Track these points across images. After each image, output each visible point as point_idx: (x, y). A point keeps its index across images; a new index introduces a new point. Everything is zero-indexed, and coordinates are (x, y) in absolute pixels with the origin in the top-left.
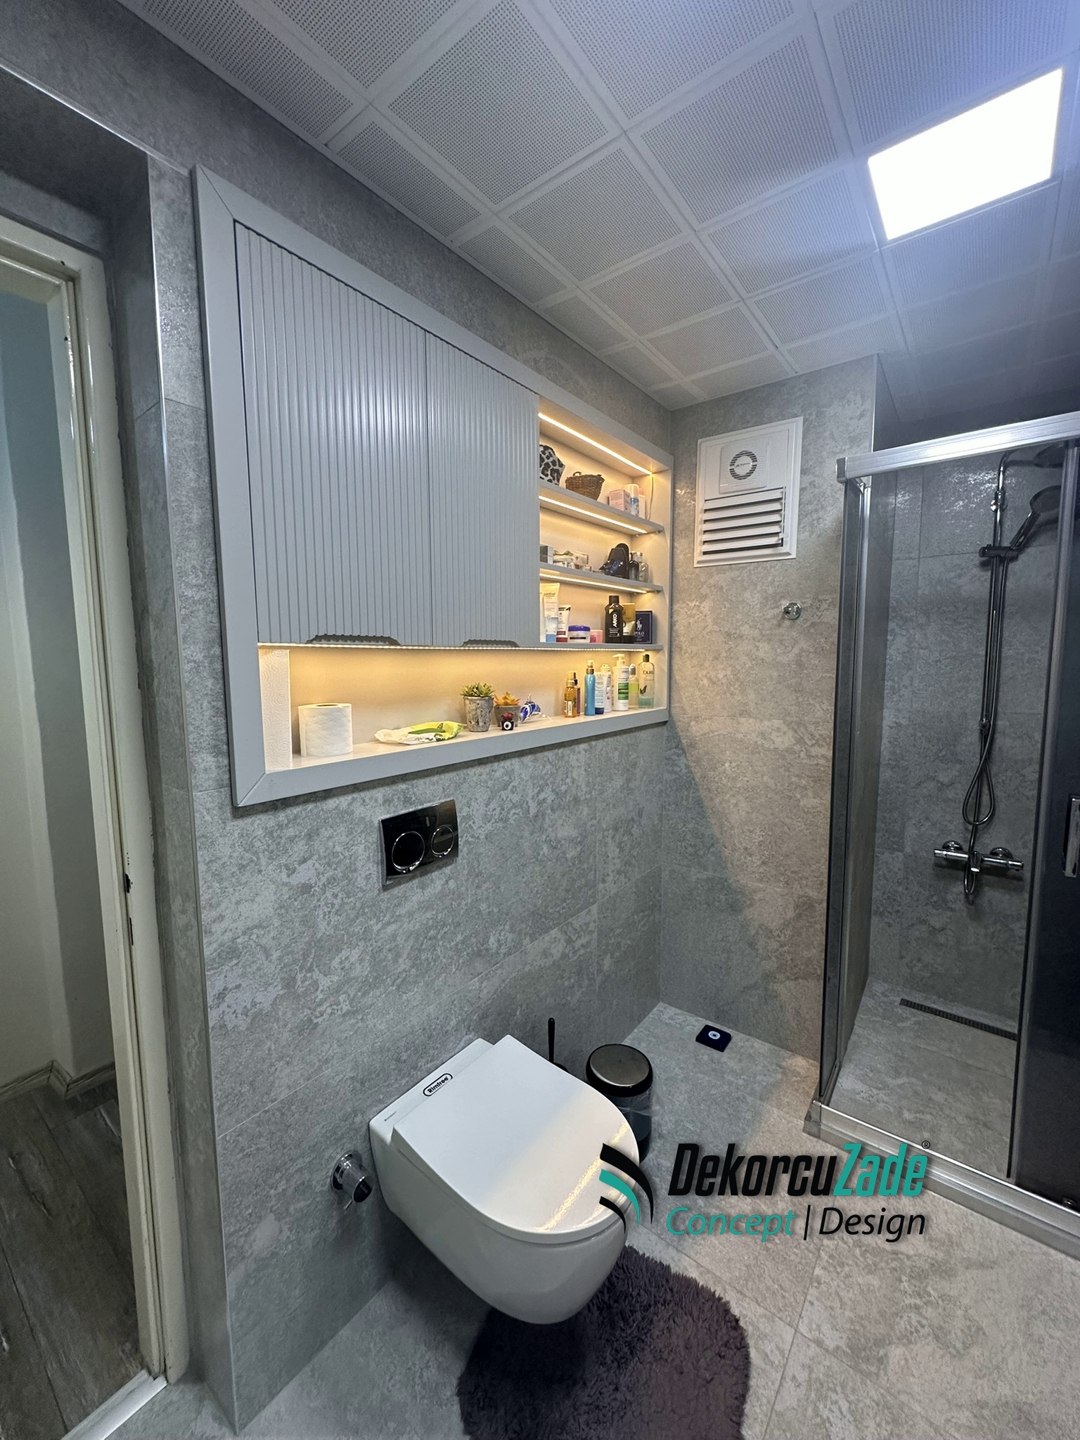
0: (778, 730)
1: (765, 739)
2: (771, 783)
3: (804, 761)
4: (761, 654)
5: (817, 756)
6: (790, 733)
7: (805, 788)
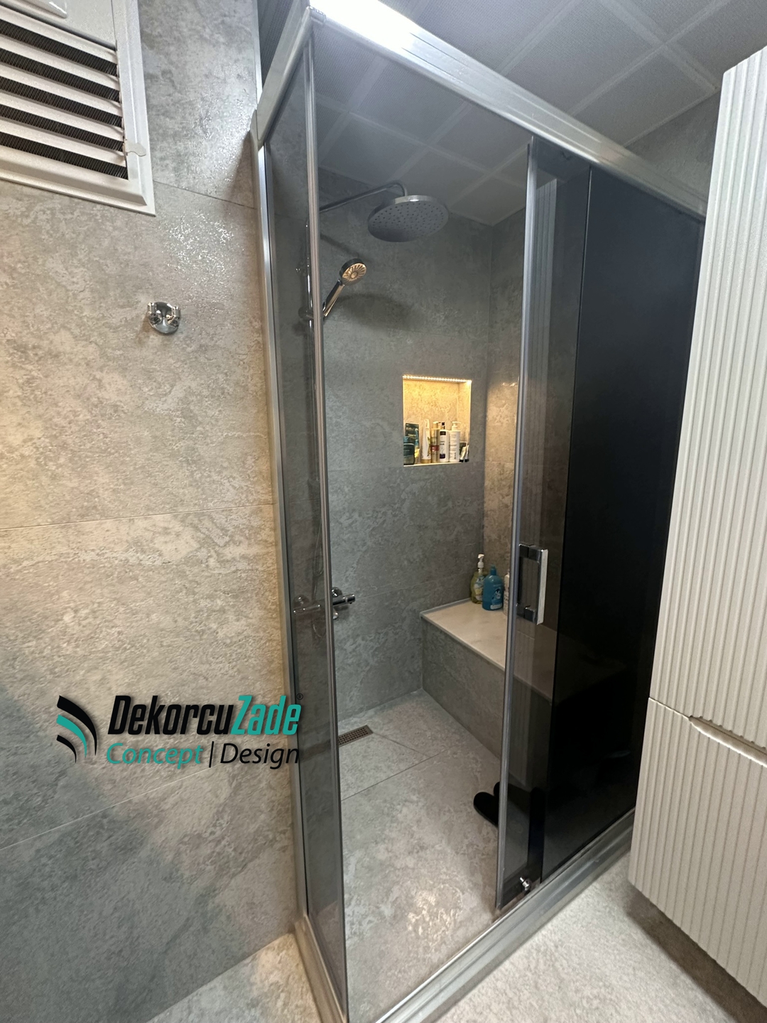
0: (166, 531)
1: (143, 552)
2: (167, 622)
3: (216, 572)
4: (110, 395)
5: (234, 559)
6: (188, 534)
7: (222, 611)
